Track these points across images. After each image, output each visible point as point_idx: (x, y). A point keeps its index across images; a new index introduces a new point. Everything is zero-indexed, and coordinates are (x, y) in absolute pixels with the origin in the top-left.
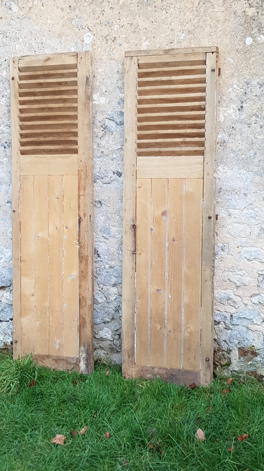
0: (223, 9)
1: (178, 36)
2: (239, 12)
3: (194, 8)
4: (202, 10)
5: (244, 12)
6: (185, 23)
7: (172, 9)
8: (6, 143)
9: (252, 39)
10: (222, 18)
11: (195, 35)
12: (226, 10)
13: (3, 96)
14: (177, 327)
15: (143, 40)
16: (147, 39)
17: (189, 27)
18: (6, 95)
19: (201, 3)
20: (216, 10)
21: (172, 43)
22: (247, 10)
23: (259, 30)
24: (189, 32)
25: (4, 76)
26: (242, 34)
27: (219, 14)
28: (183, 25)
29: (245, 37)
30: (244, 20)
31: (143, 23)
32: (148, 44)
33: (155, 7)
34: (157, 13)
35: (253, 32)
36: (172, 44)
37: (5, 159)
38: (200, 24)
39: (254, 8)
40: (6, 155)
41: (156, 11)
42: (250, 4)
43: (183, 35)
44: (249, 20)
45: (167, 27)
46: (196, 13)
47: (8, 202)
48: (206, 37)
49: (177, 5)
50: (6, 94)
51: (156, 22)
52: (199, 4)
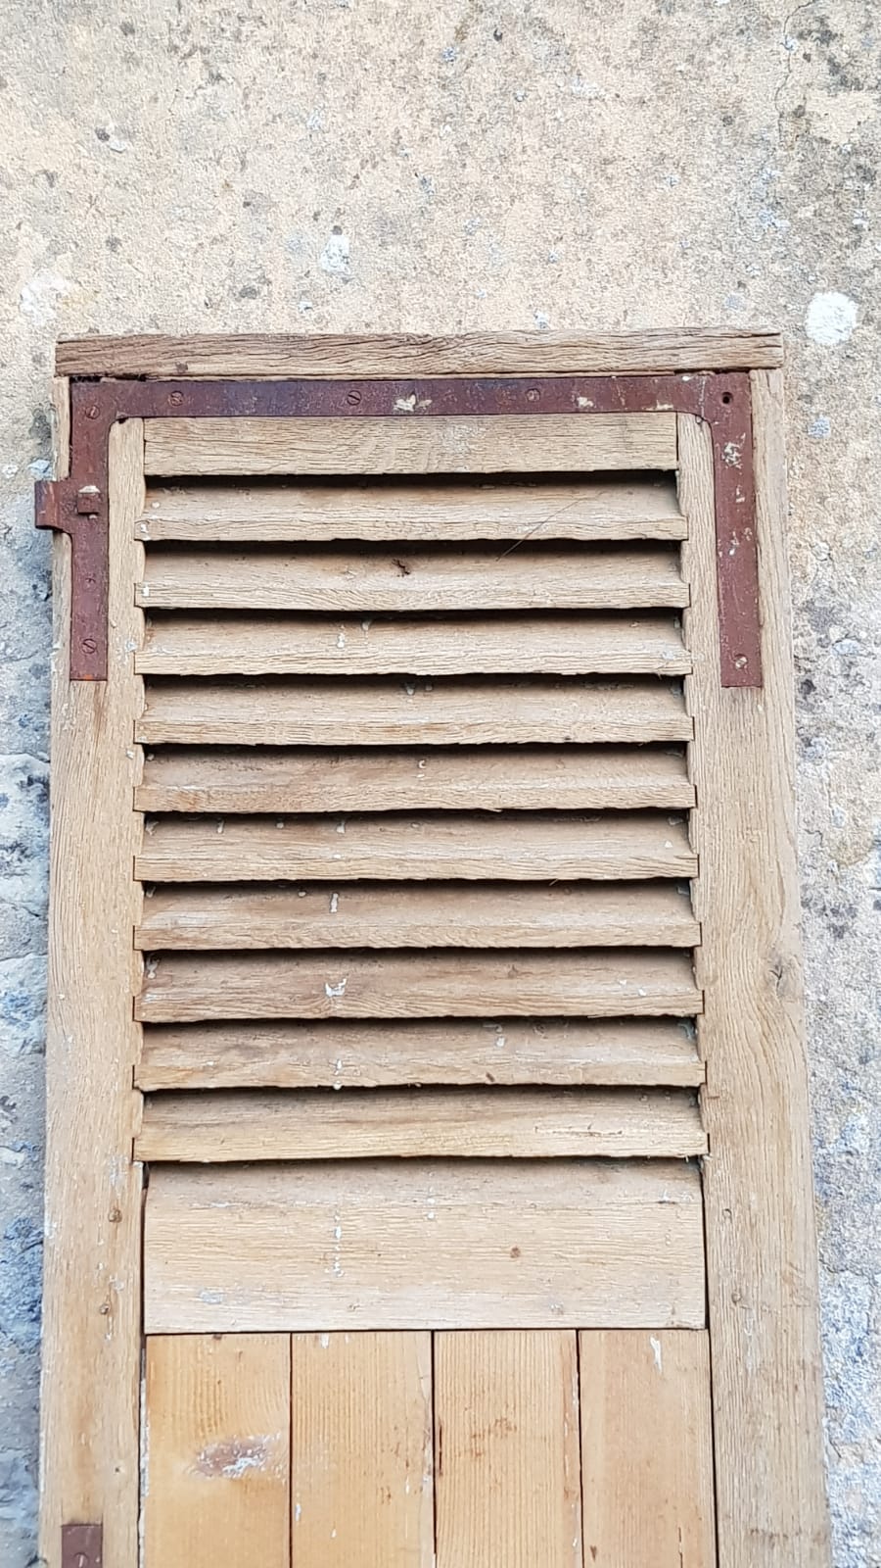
0: (640, 84)
1: (296, 249)
2: (760, 115)
3: (425, 66)
4: (486, 77)
5: (799, 113)
6: (353, 165)
7: (255, 57)
9: (851, 309)
10: (632, 149)
11: (433, 250)
12: (665, 88)
15: (24, 259)
16: (54, 251)
17: (384, 187)
19: (478, 35)
20: (589, 87)
21: (249, 293)
22: (818, 102)
24: (387, 228)
26: (778, 269)
27: (612, 119)
28: (336, 173)
29: (800, 289)
30: (793, 168)
32: (61, 285)
33: (128, 29)
34: (138, 77)
36: (252, 304)
38: (472, 173)
39: (862, 97)
41: (130, 59)
42: (835, 67)
43: (343, 242)
44: (830, 176)
45: (219, 176)
46: (434, 96)
48: (516, 270)
49: (294, 34)
51: (130, 135)
52: (461, 34)
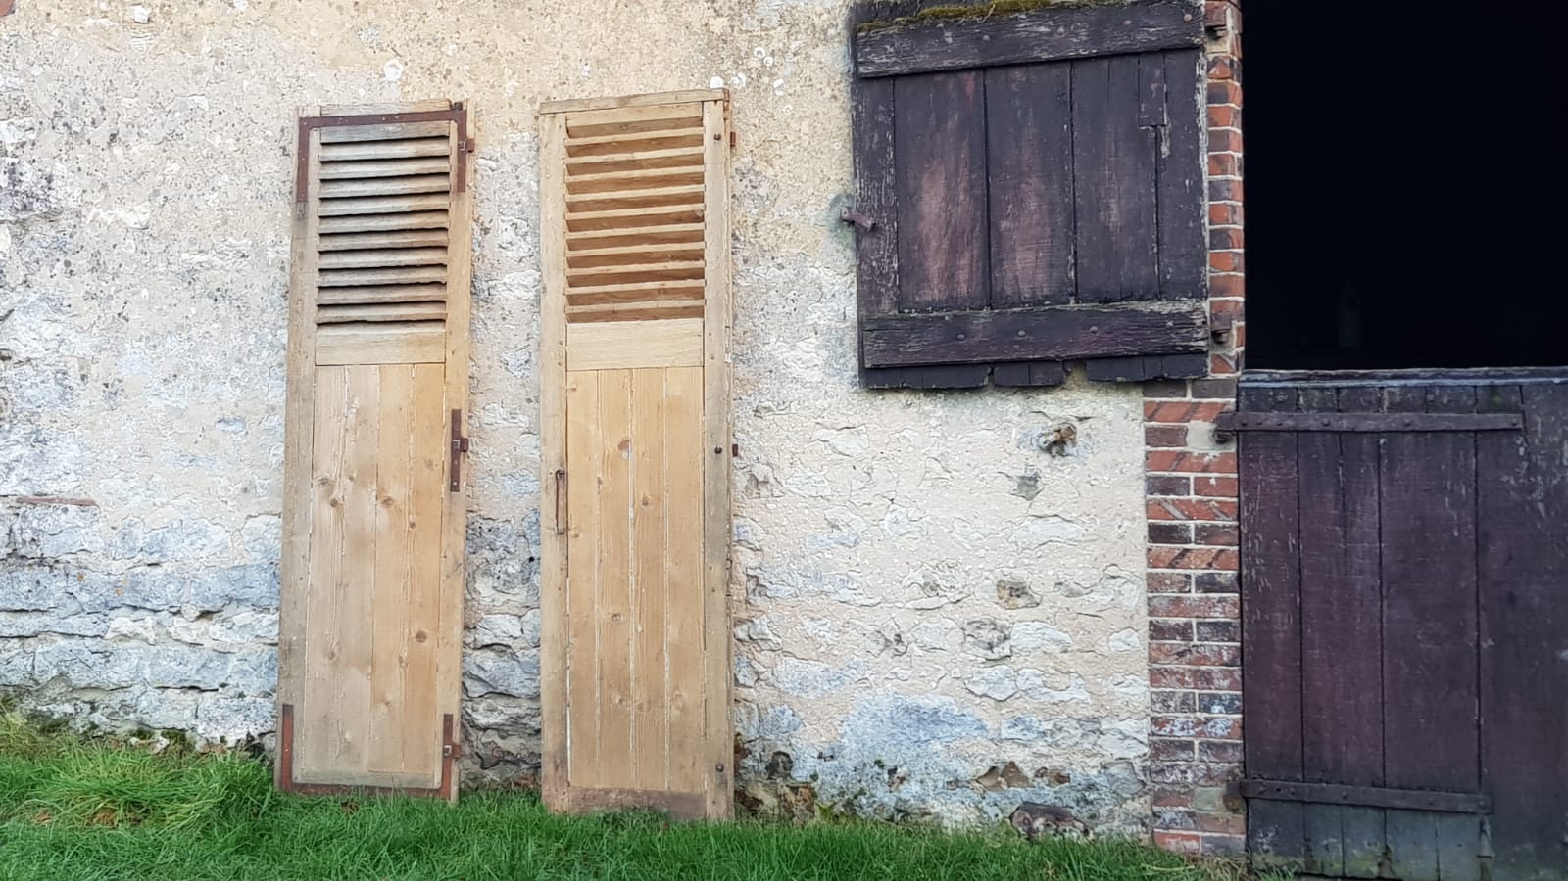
0: (665, 18)
1: (576, 70)
2: (696, 27)
3: (608, 15)
4: (623, 18)
5: (706, 25)
6: (590, 45)
7: (564, 15)
8: (218, 289)
9: (722, 81)
10: (663, 37)
11: (611, 69)
12: (671, 19)
13: (213, 189)
14: (655, 699)
15: (505, 77)
16: (513, 74)
17: (598, 51)
18: (219, 187)
19: (621, 6)
20: (651, 20)
21: (564, 83)
22: (712, 21)
23: (735, 62)
24: (599, 63)
25: (216, 145)
26: (702, 70)
27: (657, 28)
28: (586, 47)
29: (708, 76)
30: (705, 41)
31: (505, 42)
32: (517, 84)
33: (530, 9)
34: (533, 23)
35: (724, 67)
36: (564, 86)
37: (216, 326)
38: (621, 46)
39: (725, 19)
40: (218, 317)
41: (531, 18)
42: (716, 11)
43: (587, 68)
44: (715, 43)
45: (555, 50)
46: (611, 24)
47: (220, 421)
48: (633, 74)
49: (573, 7)
50: (220, 184)
51: (531, 40)
52: (617, 6)
